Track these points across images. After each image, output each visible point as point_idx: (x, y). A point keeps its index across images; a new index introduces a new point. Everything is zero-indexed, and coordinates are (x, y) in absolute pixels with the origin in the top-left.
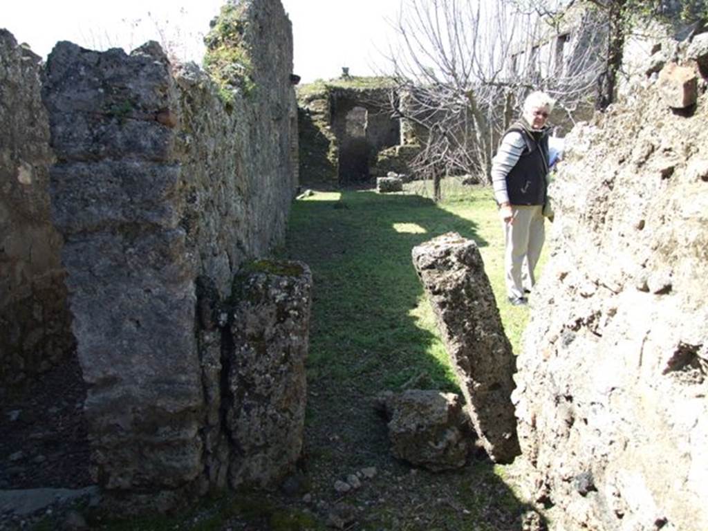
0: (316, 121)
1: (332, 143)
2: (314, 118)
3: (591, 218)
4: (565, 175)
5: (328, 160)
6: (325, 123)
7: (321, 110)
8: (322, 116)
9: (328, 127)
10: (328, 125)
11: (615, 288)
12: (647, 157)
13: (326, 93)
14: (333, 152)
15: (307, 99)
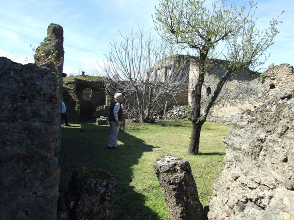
0: (70, 93)
1: (77, 103)
2: (69, 91)
3: (252, 154)
4: (233, 133)
5: (75, 110)
6: (74, 94)
7: (72, 89)
8: (73, 91)
9: (76, 96)
10: (76, 95)
11: (272, 187)
12: (285, 132)
13: (75, 81)
14: (78, 107)
15: (66, 83)
